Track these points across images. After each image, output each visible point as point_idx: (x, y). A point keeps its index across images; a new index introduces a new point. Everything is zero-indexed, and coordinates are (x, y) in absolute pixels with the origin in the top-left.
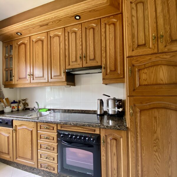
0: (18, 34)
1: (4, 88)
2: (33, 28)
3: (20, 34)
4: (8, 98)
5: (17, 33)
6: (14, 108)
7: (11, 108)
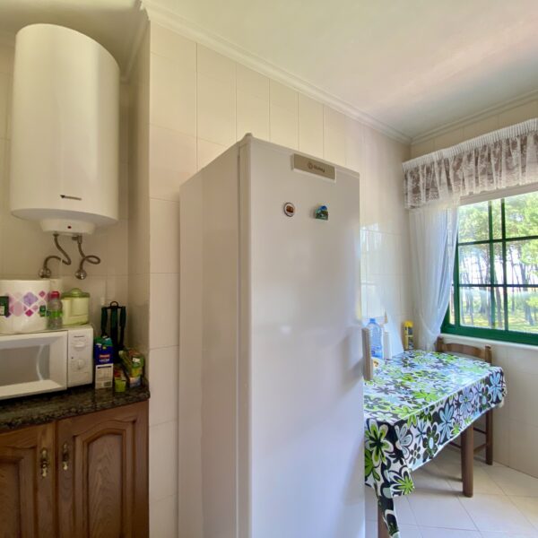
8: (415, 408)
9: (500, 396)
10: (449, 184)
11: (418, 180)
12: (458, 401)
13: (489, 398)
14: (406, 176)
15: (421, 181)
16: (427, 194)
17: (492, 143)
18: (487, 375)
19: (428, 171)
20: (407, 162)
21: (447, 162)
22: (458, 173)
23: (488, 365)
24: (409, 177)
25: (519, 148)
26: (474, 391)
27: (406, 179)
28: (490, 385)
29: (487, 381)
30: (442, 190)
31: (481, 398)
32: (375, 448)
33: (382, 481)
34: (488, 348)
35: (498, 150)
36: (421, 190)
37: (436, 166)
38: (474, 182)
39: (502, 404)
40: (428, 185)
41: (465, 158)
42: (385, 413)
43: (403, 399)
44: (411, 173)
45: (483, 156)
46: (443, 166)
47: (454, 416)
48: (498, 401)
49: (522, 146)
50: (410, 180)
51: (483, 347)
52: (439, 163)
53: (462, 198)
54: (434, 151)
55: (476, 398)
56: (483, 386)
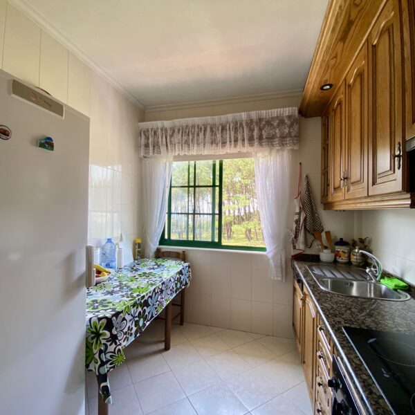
0: (325, 88)
1: (324, 209)
2: (336, 57)
3: (328, 87)
4: (329, 232)
5: (322, 89)
6: (340, 257)
7: (333, 255)
8: (130, 300)
9: (187, 280)
10: (167, 146)
11: (148, 139)
12: (161, 289)
13: (181, 283)
14: (141, 133)
15: (150, 140)
16: (154, 149)
17: (190, 125)
18: (181, 269)
19: (155, 133)
20: (142, 123)
21: (166, 130)
22: (172, 139)
23: (183, 262)
24: (142, 135)
25: (203, 132)
26: (172, 280)
27: (141, 136)
28: (182, 274)
29: (181, 273)
30: (163, 149)
31: (176, 284)
32: (95, 340)
33: (99, 363)
34: (184, 252)
35: (193, 130)
36: (150, 146)
37: (159, 130)
38: (180, 147)
39: (189, 285)
40: (154, 143)
41: (176, 130)
42: (106, 310)
43: (123, 296)
44: (144, 132)
45: (185, 132)
46: (164, 132)
47: (159, 299)
48: (186, 284)
49: (204, 131)
50: (143, 137)
51: (181, 252)
52: (162, 129)
53: (175, 157)
54: (159, 120)
55: (173, 285)
56: (178, 276)
